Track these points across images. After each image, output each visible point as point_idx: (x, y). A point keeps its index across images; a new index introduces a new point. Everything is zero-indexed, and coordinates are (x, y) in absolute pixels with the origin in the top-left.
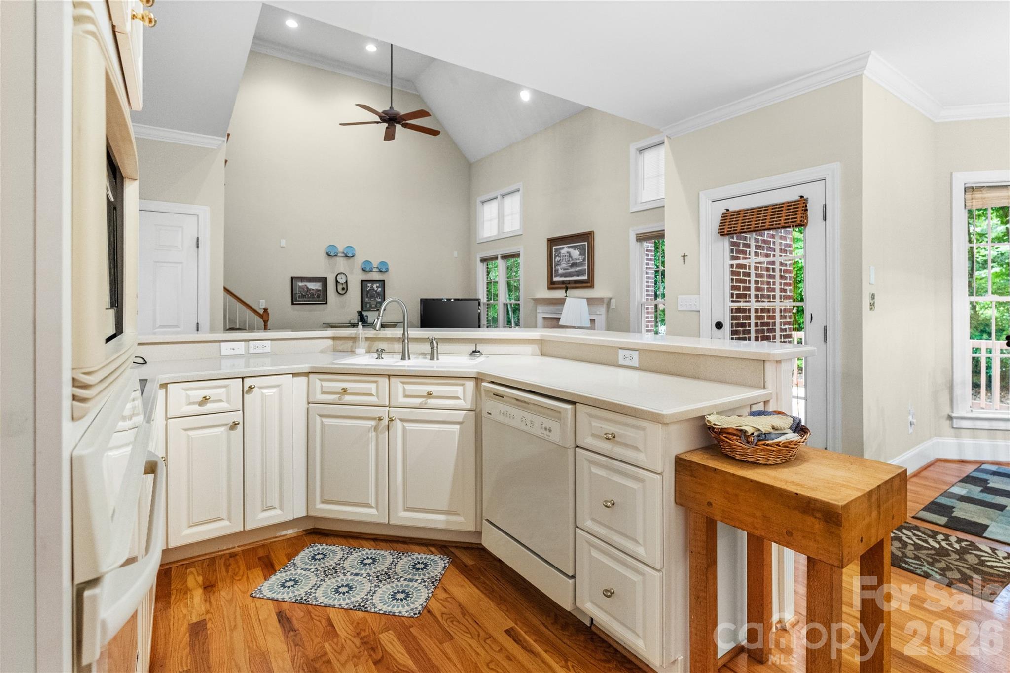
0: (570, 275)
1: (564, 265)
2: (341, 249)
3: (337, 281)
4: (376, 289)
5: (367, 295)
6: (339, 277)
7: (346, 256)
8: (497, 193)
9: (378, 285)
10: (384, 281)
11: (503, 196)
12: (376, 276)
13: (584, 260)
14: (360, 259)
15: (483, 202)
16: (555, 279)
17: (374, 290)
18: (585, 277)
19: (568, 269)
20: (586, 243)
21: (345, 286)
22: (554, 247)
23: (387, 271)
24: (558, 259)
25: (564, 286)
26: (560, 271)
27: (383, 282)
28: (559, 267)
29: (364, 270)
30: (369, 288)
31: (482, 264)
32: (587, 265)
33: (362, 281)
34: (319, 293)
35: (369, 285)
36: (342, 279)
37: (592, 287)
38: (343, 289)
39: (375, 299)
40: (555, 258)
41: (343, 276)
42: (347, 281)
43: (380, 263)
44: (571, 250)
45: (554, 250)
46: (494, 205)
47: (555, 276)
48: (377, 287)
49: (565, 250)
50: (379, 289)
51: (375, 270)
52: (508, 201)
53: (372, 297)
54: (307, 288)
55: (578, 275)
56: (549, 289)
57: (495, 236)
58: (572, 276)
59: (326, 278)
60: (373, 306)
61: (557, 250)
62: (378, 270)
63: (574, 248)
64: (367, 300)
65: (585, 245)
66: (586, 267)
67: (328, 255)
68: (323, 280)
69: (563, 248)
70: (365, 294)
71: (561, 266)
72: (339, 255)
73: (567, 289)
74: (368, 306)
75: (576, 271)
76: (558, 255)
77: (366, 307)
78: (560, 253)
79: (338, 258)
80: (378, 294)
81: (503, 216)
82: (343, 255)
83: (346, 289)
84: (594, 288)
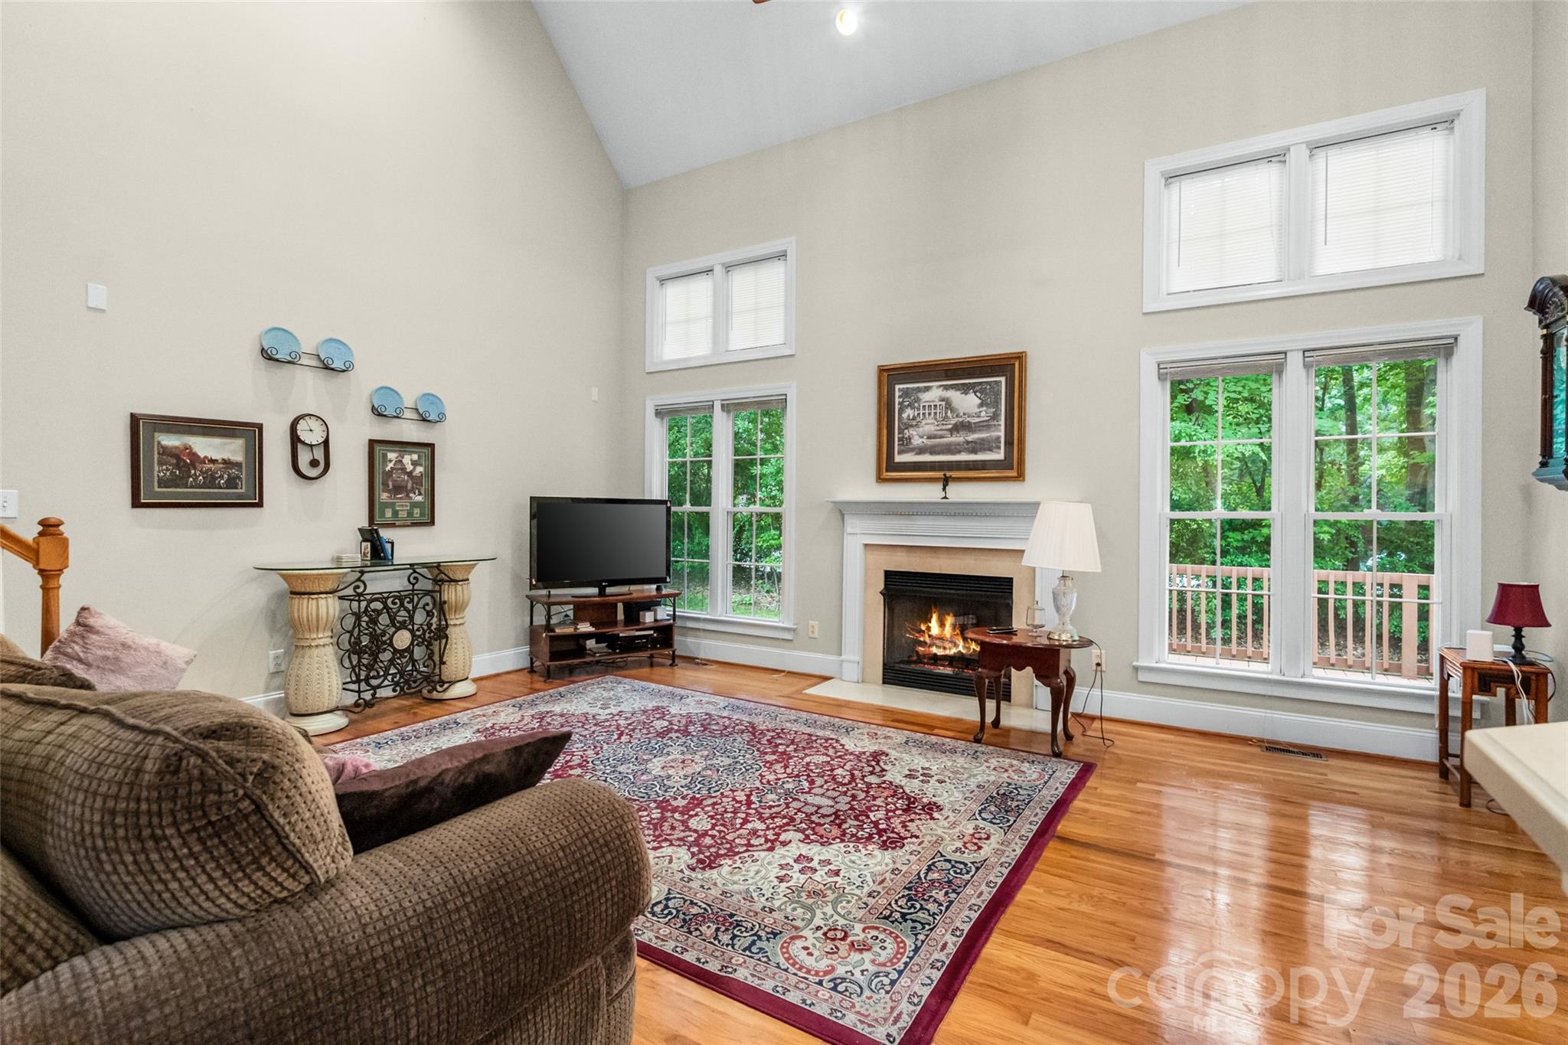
0: (949, 449)
1: (929, 426)
2: (308, 343)
3: (295, 440)
4: (410, 468)
5: (385, 484)
6: (302, 426)
7: (327, 368)
8: (715, 260)
9: (415, 457)
10: (432, 446)
11: (728, 268)
12: (410, 431)
13: (995, 416)
14: (364, 381)
15: (663, 281)
16: (899, 458)
17: (403, 469)
18: (1000, 455)
19: (942, 437)
20: (1003, 379)
21: (319, 455)
22: (897, 387)
23: (441, 418)
24: (909, 413)
25: (940, 474)
26: (917, 441)
27: (427, 451)
28: (913, 432)
29: (377, 413)
30: (391, 465)
31: (658, 421)
32: (1003, 428)
33: (372, 443)
34: (234, 471)
35: (392, 456)
36: (312, 434)
37: (1020, 476)
38: (314, 463)
39: (407, 495)
40: (900, 414)
41: (313, 423)
42: (326, 443)
43: (425, 395)
44: (955, 396)
45: (897, 394)
46: (702, 287)
47: (899, 453)
48: (415, 463)
49: (934, 393)
50: (420, 469)
51: (408, 414)
52: (742, 280)
53: (398, 489)
54: (193, 455)
55: (974, 451)
56: (880, 479)
57: (704, 357)
58: (953, 453)
59: (260, 427)
60: (403, 514)
61: (906, 393)
62: (415, 416)
63: (965, 389)
64: (385, 496)
65: (998, 383)
66: (1002, 434)
67: (267, 356)
68: (252, 433)
69: (927, 389)
70: (378, 480)
71: (921, 430)
72: (305, 361)
73: (946, 481)
74: (389, 514)
75: (968, 442)
76: (911, 406)
77: (383, 515)
78: (918, 400)
79: (298, 371)
80: (417, 481)
81: (728, 314)
82: (314, 363)
83: (324, 465)
84: (1024, 480)
